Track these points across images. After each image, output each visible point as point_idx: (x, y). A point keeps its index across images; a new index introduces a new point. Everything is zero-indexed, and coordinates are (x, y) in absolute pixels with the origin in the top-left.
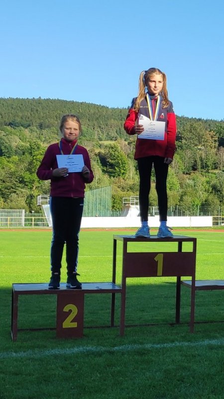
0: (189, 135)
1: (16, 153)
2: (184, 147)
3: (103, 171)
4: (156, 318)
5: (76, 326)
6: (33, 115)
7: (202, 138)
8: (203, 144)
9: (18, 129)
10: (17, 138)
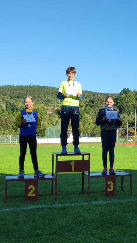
0: (97, 101)
2: (95, 106)
3: (59, 117)
4: (73, 190)
5: (34, 195)
6: (28, 93)
9: (21, 99)
10: (20, 103)
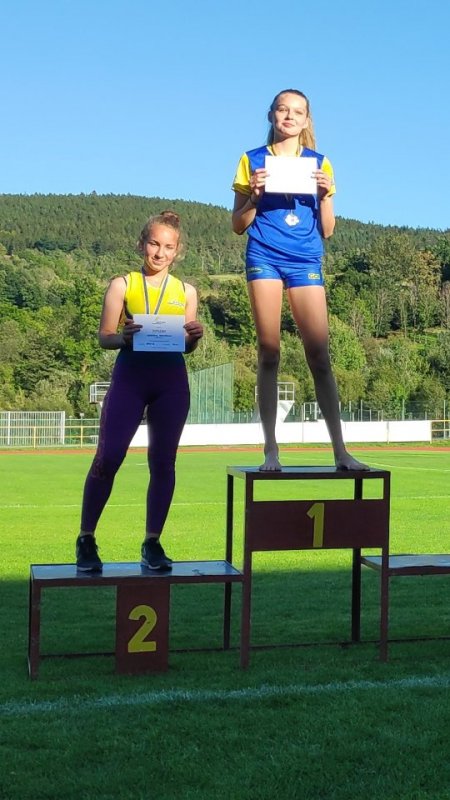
0: (384, 260)
1: (49, 301)
2: (374, 284)
3: (217, 333)
4: (314, 631)
5: (154, 649)
6: (81, 226)
7: (410, 265)
8: (411, 276)
9: (53, 254)
10: (50, 271)
